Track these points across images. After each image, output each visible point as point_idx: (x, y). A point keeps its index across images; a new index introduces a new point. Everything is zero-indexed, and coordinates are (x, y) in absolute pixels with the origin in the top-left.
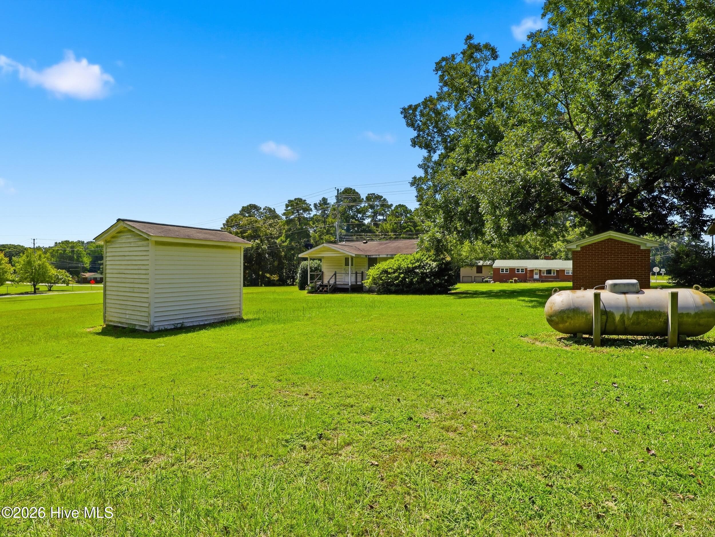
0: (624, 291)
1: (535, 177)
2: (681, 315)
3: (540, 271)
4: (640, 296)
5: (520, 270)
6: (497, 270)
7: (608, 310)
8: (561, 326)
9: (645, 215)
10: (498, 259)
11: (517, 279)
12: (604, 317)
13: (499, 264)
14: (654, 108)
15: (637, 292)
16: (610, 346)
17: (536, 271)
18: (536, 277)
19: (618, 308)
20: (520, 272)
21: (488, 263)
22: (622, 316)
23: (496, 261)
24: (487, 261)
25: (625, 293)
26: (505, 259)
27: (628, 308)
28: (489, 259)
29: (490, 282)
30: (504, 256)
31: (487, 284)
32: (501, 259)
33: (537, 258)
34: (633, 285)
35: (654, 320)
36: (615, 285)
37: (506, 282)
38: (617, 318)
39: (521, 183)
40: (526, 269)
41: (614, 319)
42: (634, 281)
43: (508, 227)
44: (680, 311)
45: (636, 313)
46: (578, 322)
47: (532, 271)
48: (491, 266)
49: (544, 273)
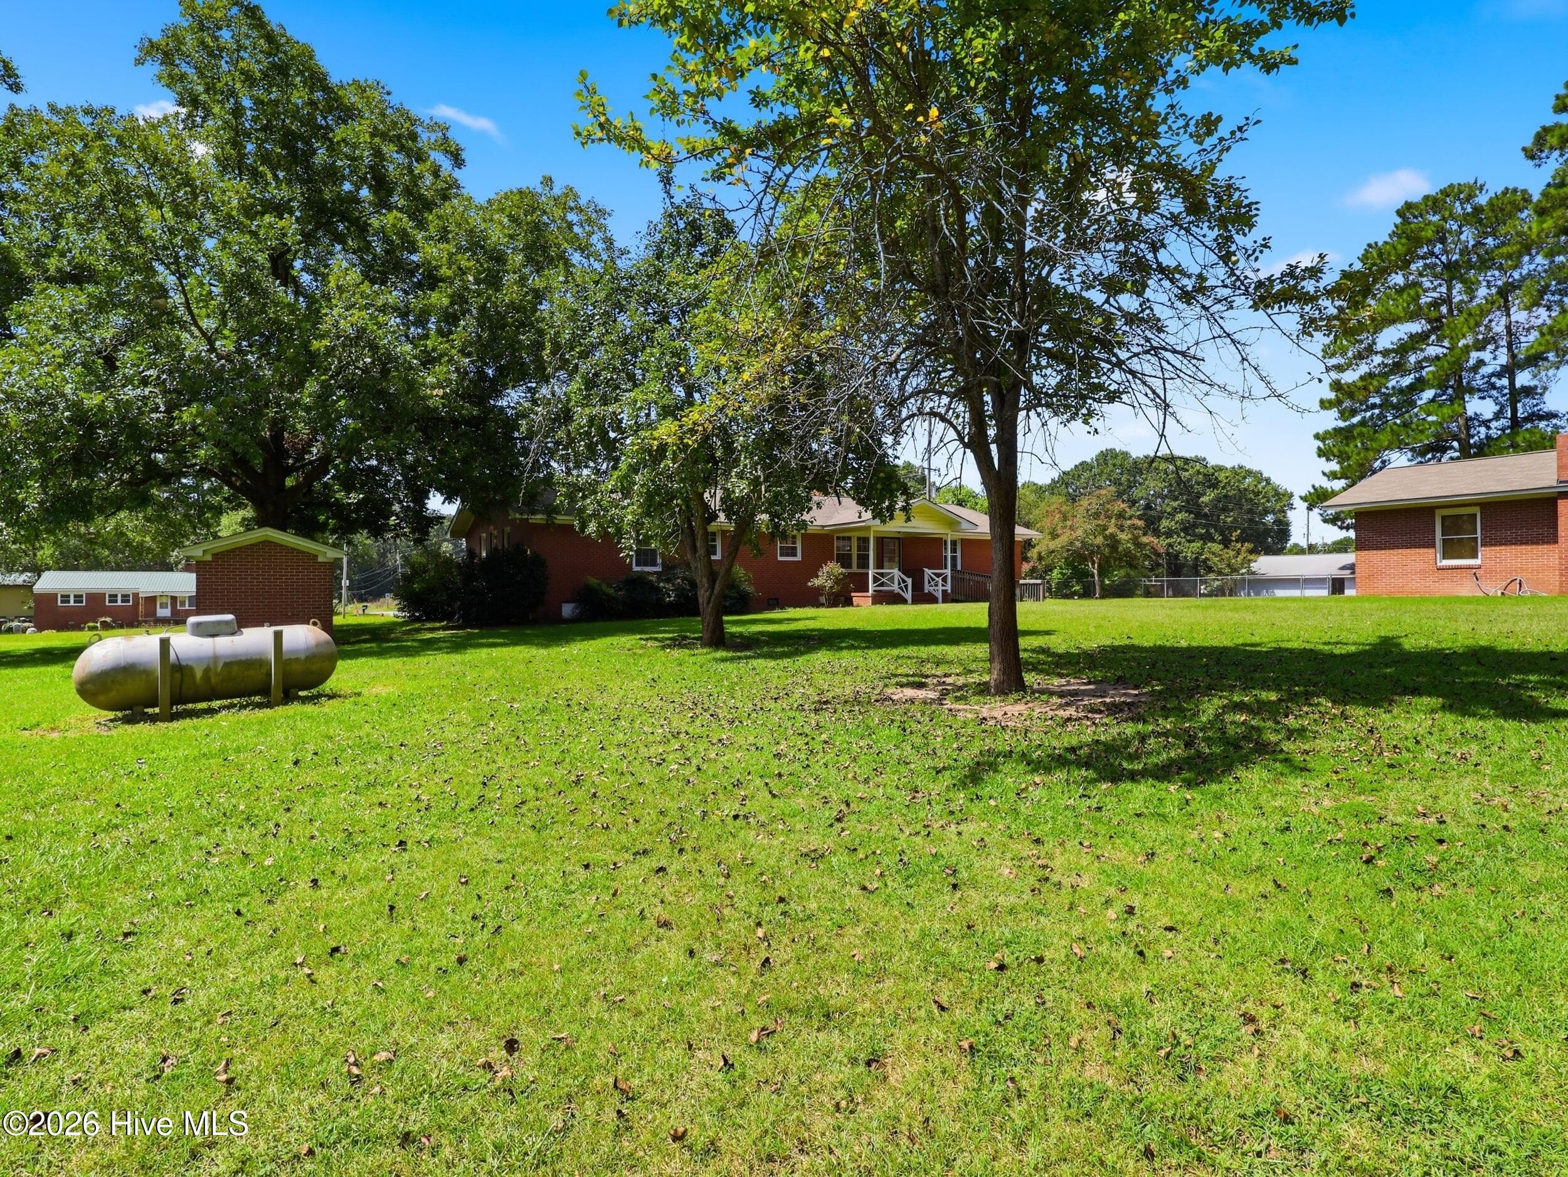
0: (212, 631)
1: (101, 408)
2: (290, 661)
3: (174, 599)
4: (236, 639)
5: (119, 598)
6: (47, 600)
7: (184, 663)
8: (102, 698)
9: (354, 498)
10: (49, 569)
11: (108, 620)
12: (178, 676)
13: (51, 582)
14: (322, 337)
15: (233, 634)
16: (184, 718)
17: (164, 600)
18: (164, 612)
19: (199, 660)
20: (119, 603)
21: (20, 579)
22: (207, 671)
23: (46, 575)
24: (14, 576)
25: (213, 636)
26: (76, 568)
27: (216, 658)
28: (25, 569)
29: (24, 631)
30: (68, 562)
31: (10, 636)
32: (60, 569)
33: (168, 568)
34: (227, 623)
35: (252, 672)
36: (199, 624)
37: (77, 627)
38: (199, 674)
39: (67, 414)
40: (136, 595)
41: (193, 676)
42: (230, 617)
43: (41, 503)
44: (285, 657)
45: (228, 665)
46: (133, 688)
47: (151, 600)
48: (28, 587)
49: (183, 604)
